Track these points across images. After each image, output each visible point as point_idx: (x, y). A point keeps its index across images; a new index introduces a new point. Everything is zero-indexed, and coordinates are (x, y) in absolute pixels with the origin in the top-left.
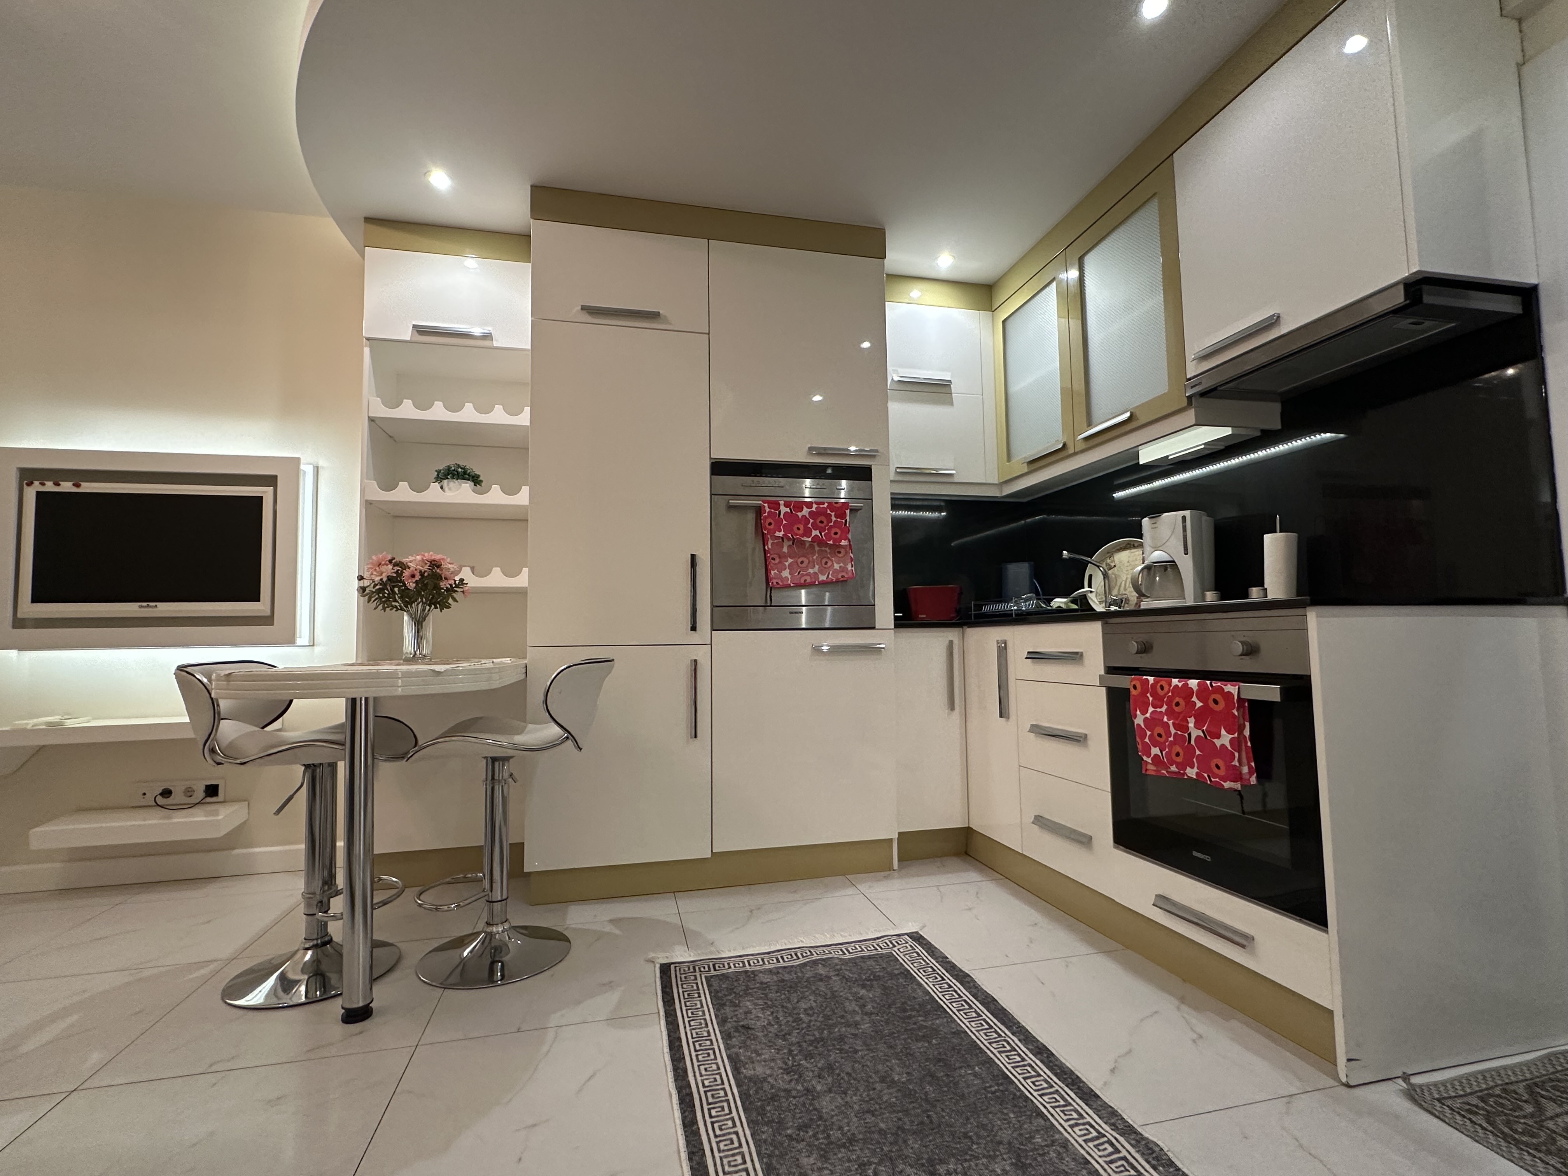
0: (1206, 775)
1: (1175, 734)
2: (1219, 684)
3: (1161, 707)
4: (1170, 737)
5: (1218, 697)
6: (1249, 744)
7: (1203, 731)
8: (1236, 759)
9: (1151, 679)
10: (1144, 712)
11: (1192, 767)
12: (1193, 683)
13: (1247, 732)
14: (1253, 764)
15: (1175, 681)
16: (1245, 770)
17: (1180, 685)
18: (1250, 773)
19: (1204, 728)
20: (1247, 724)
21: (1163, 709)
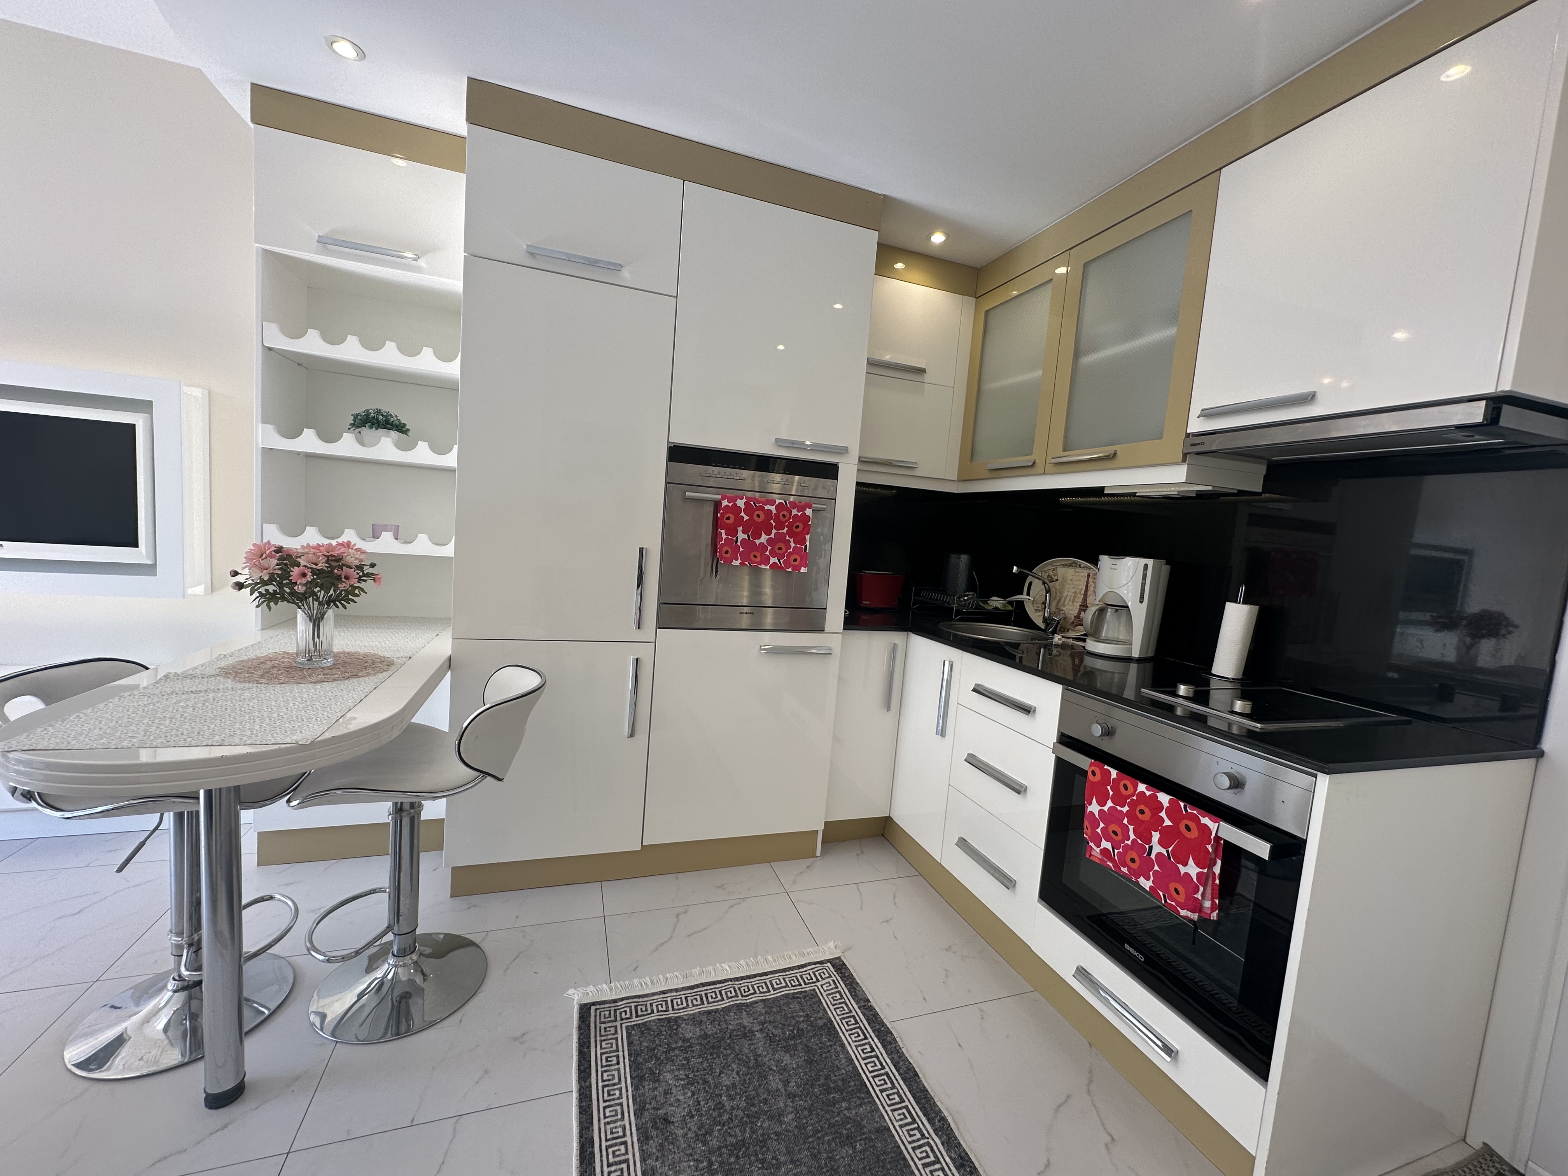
0: (1161, 894)
1: (1134, 840)
2: (1195, 812)
3: (1123, 806)
4: (1128, 840)
5: (1192, 825)
6: (1217, 882)
7: (1167, 851)
8: (1200, 893)
9: (1114, 773)
10: (1102, 803)
11: (1148, 879)
12: (1164, 798)
13: (1217, 869)
14: (1217, 901)
15: (1142, 787)
16: (1207, 904)
17: (1148, 793)
18: (1213, 909)
19: (1170, 849)
20: (1219, 862)
21: (1125, 809)
